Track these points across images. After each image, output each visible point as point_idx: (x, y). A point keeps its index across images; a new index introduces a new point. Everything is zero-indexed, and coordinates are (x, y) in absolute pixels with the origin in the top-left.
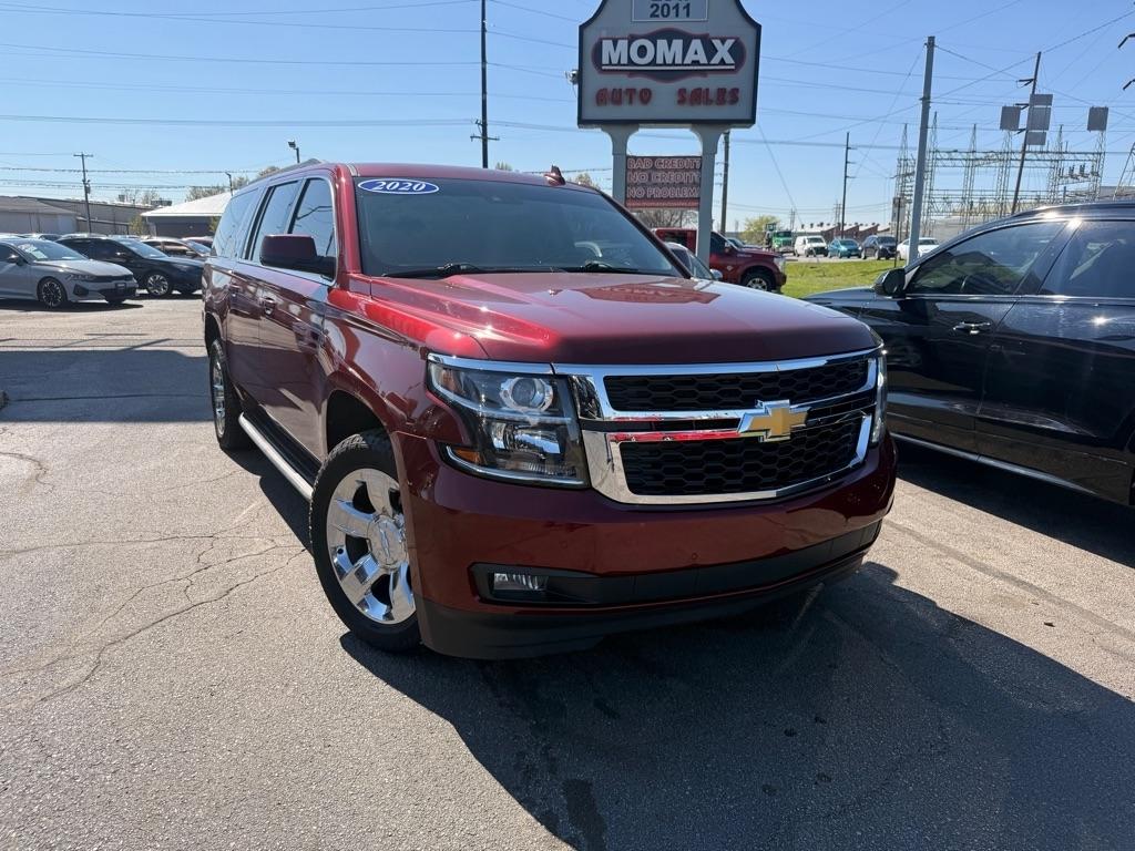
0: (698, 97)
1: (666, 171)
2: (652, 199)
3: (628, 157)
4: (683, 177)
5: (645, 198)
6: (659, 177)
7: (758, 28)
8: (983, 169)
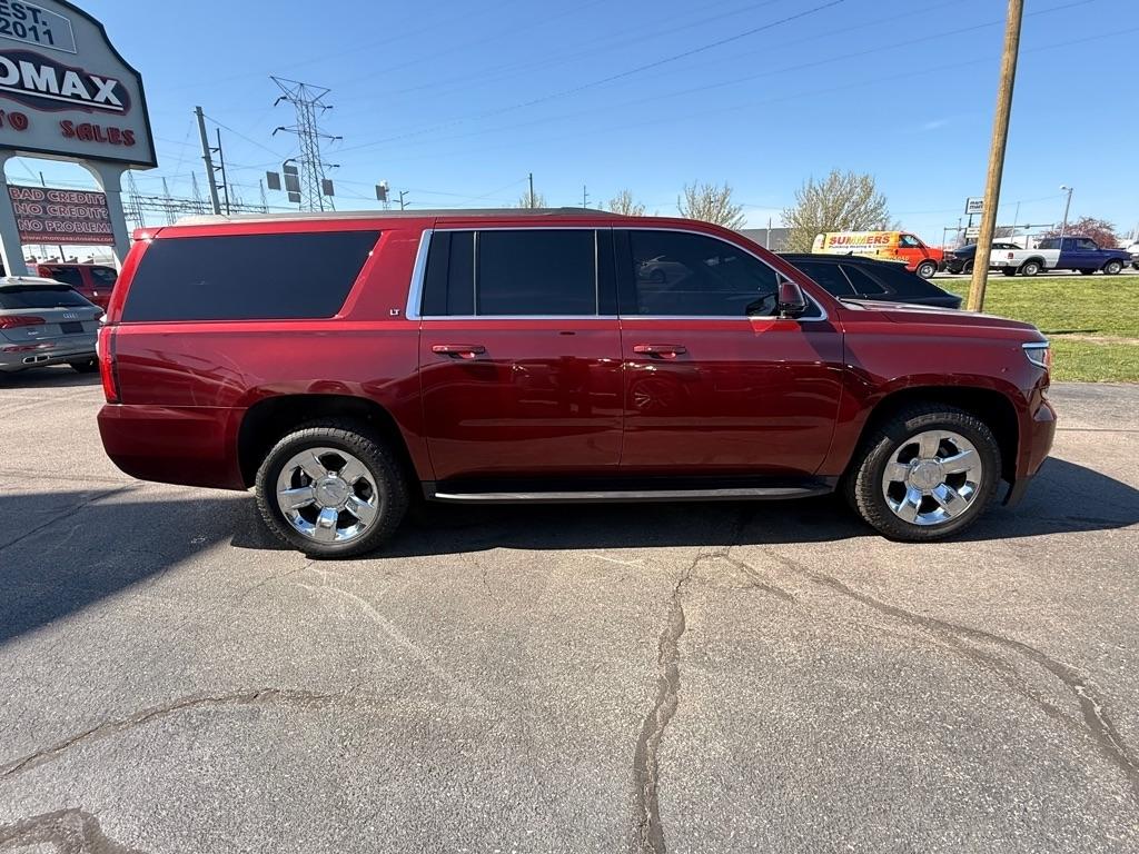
0: (87, 133)
1: (65, 204)
2: (54, 233)
3: (8, 186)
4: (88, 212)
5: (44, 232)
6: (57, 210)
7: (138, 76)
8: (180, 214)
